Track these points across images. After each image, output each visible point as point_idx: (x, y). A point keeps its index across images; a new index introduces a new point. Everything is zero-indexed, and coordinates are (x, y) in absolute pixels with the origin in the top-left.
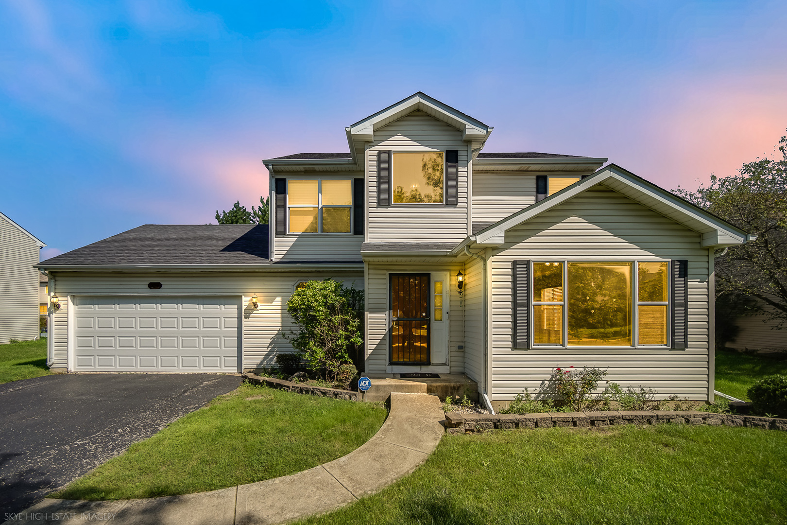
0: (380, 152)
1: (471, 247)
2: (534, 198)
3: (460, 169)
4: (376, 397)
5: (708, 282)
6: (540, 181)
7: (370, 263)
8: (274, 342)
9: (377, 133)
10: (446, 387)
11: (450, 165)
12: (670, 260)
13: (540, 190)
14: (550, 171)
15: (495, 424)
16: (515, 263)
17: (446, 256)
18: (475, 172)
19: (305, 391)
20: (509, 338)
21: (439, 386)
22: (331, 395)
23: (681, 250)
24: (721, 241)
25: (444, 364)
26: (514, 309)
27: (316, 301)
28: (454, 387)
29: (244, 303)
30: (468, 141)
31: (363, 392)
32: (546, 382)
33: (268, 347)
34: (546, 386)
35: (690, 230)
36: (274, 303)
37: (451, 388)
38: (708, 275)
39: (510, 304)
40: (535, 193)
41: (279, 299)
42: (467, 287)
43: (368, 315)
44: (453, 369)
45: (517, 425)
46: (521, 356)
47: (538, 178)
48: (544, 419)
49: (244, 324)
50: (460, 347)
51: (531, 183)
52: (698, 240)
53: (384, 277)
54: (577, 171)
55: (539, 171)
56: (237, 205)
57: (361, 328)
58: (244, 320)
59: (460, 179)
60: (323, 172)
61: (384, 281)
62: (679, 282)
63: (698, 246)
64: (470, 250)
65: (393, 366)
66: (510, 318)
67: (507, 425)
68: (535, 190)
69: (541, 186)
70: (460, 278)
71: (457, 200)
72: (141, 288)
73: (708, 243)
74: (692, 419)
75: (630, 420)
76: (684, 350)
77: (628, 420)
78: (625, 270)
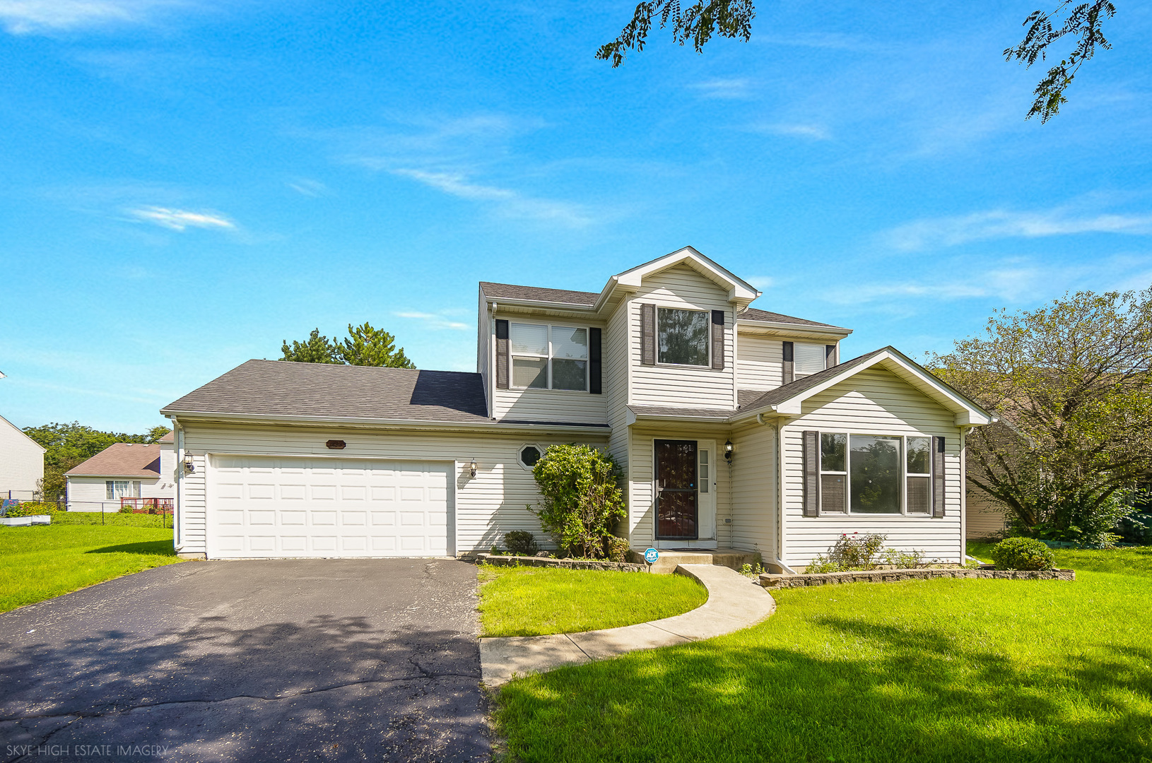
0: (643, 305)
1: (765, 415)
2: (780, 365)
3: (726, 331)
4: (663, 569)
5: (960, 457)
6: (786, 347)
7: (634, 427)
8: (496, 518)
9: (645, 285)
10: (732, 557)
11: (716, 326)
12: (931, 436)
13: (786, 357)
14: (797, 337)
15: (805, 581)
16: (804, 433)
17: (722, 423)
18: (739, 334)
19: (580, 566)
20: (800, 506)
21: (725, 557)
22: (616, 569)
23: (939, 428)
24: (972, 421)
25: (711, 539)
26: (805, 477)
27: (583, 467)
28: (739, 558)
29: (457, 470)
30: (734, 304)
31: (650, 564)
32: (832, 548)
33: (488, 525)
34: (833, 551)
35: (946, 409)
36: (494, 471)
37: (736, 558)
38: (960, 451)
39: (800, 474)
40: (782, 360)
41: (501, 466)
42: (737, 457)
43: (632, 485)
44: (721, 544)
45: (824, 582)
46: (810, 522)
47: (785, 344)
48: (846, 576)
49: (457, 496)
50: (728, 521)
51: (778, 349)
52: (952, 419)
53: (649, 443)
54: (823, 339)
55: (785, 336)
56: (315, 334)
57: (624, 497)
58: (457, 491)
59: (726, 342)
60: (554, 316)
61: (649, 448)
62: (939, 455)
63: (952, 425)
64: (764, 419)
65: (660, 541)
66: (801, 486)
67: (817, 582)
68: (782, 357)
69: (788, 353)
70: (729, 448)
71: (723, 365)
72: (317, 447)
73: (960, 422)
74: (957, 574)
75: (912, 576)
76: (942, 518)
77: (910, 576)
78: (896, 443)
